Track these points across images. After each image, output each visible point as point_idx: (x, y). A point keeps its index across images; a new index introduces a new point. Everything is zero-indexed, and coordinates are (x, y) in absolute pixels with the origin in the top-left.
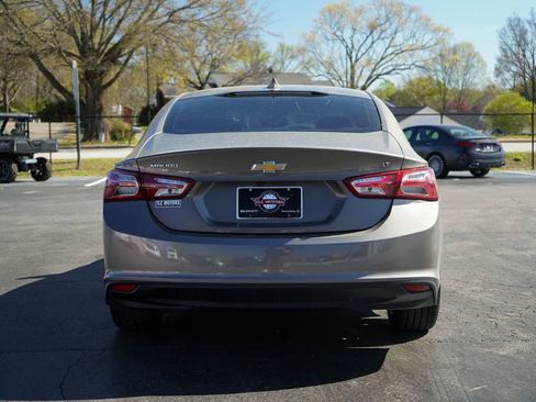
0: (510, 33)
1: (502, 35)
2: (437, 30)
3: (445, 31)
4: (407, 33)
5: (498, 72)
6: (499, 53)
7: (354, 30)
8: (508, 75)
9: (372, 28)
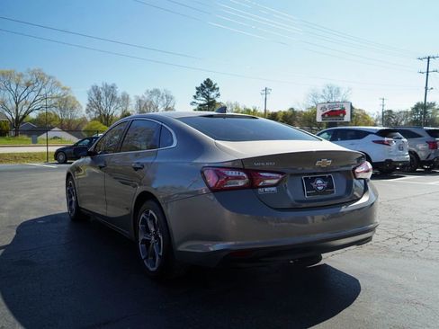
0: (93, 93)
1: (89, 93)
2: (64, 89)
3: (68, 89)
4: (48, 90)
5: (88, 111)
6: (88, 102)
7: (17, 85)
8: (92, 113)
9: (28, 85)
